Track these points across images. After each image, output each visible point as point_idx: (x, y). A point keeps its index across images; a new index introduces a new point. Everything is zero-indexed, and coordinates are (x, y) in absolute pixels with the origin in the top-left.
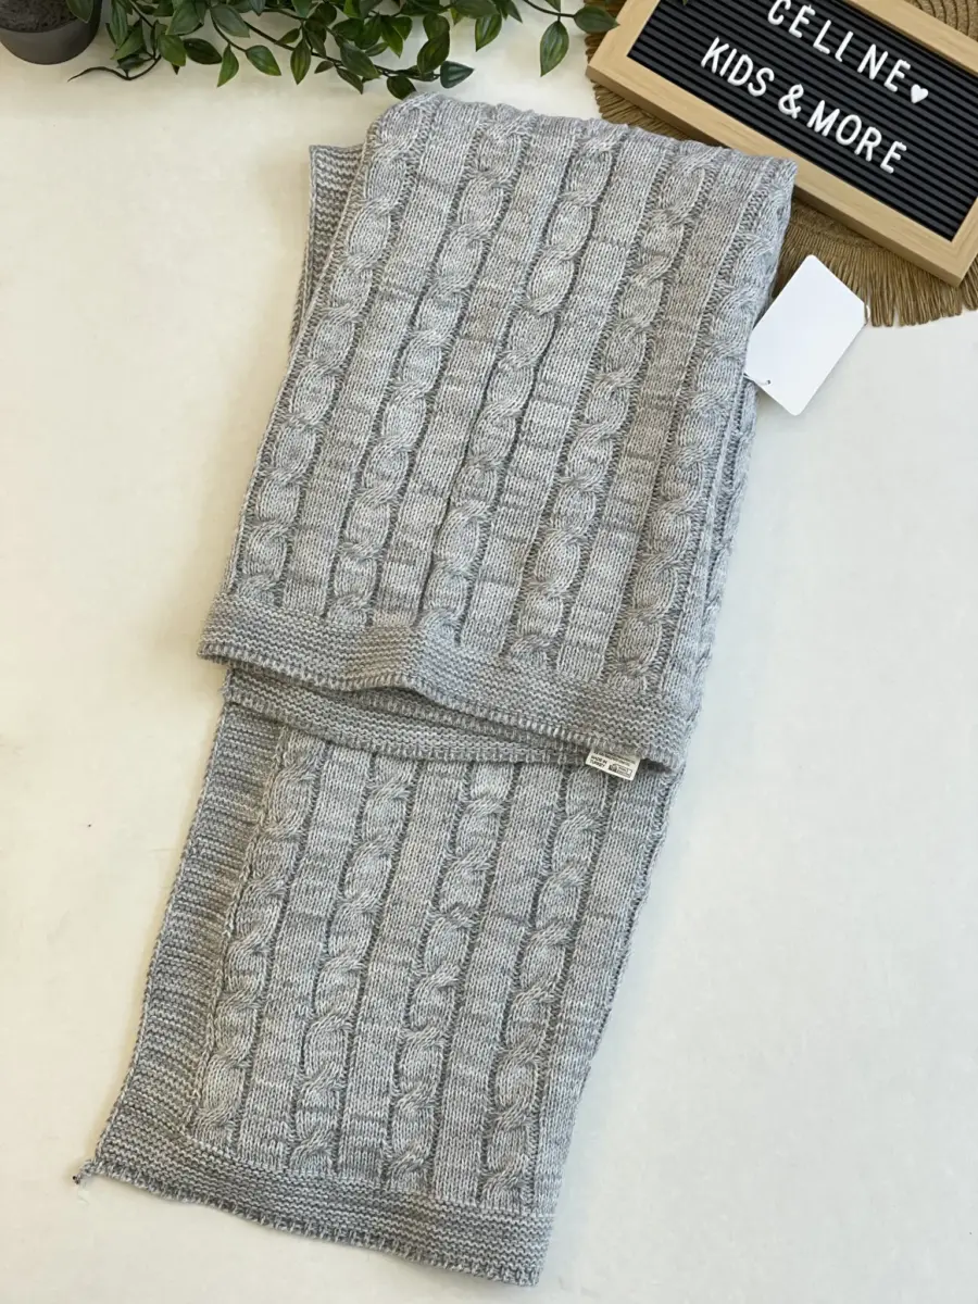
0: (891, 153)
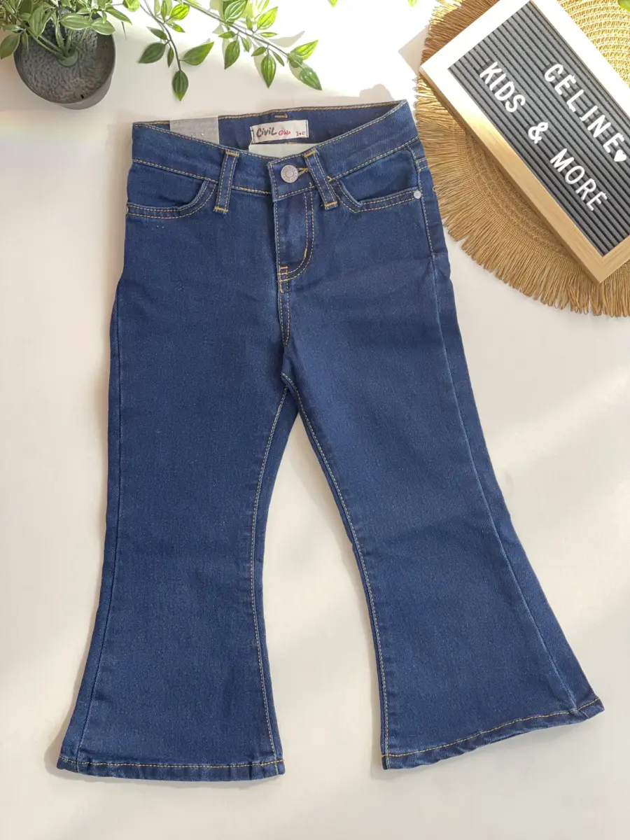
0: (596, 198)
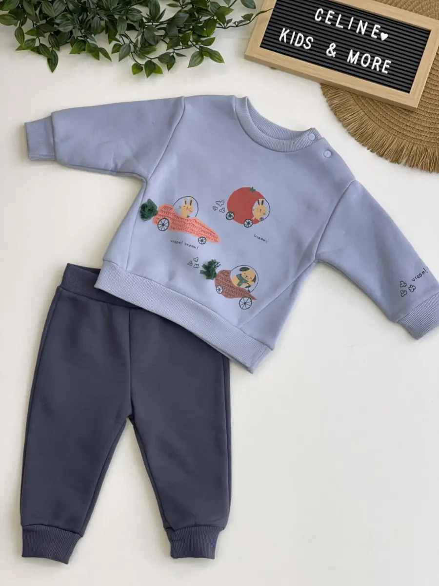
0: (385, 65)
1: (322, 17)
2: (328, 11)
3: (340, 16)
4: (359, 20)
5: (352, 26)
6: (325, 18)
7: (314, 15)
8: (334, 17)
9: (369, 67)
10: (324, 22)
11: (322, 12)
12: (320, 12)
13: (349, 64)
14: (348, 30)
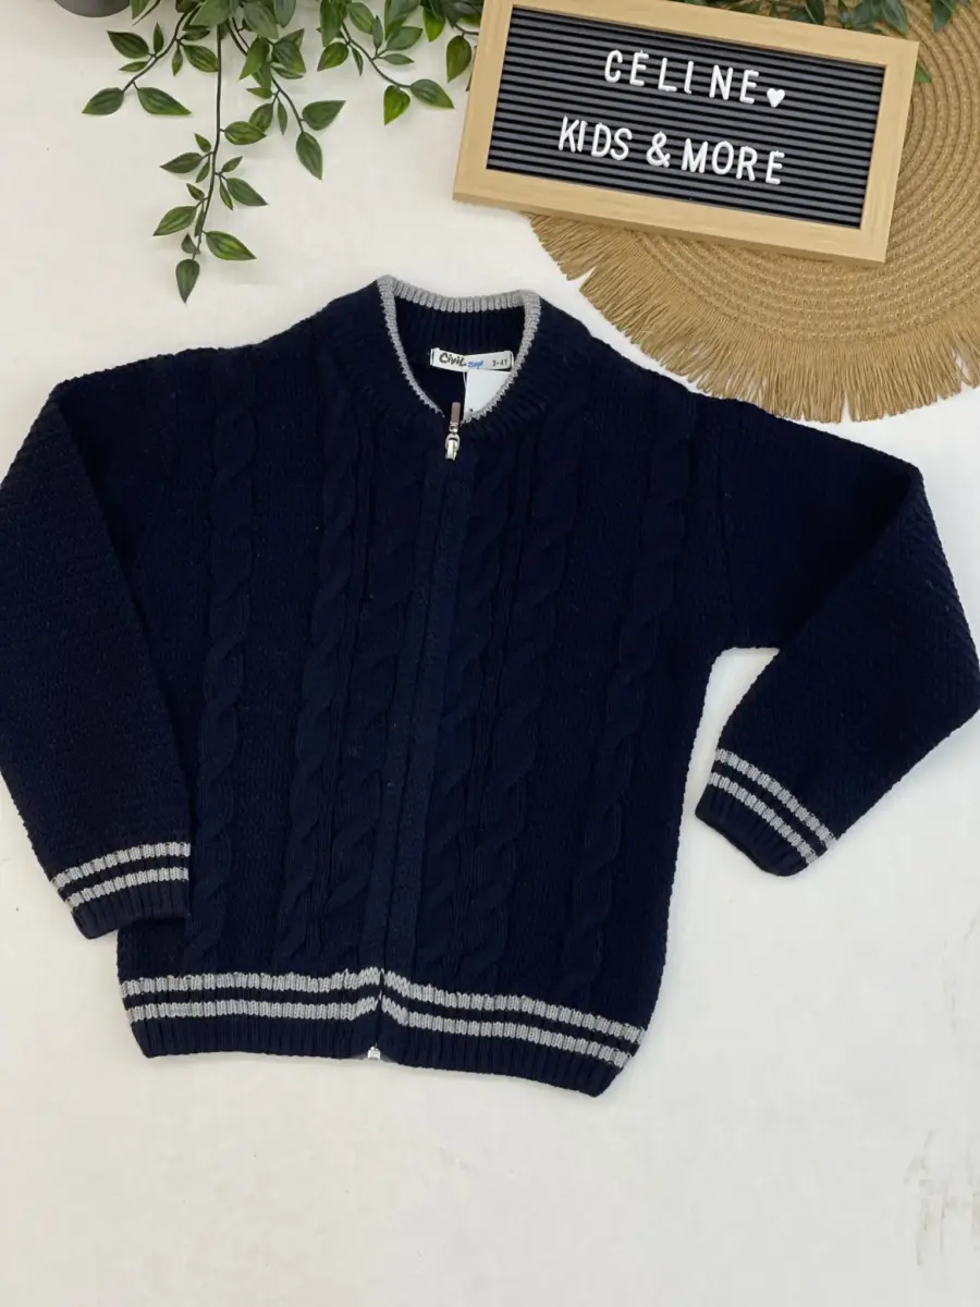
0: (772, 165)
1: (623, 71)
2: (632, 53)
3: (665, 61)
4: (711, 66)
5: (693, 83)
6: (629, 72)
7: (603, 68)
8: (649, 66)
9: (731, 175)
10: (627, 82)
11: (620, 59)
12: (615, 60)
13: (687, 174)
14: (685, 93)
